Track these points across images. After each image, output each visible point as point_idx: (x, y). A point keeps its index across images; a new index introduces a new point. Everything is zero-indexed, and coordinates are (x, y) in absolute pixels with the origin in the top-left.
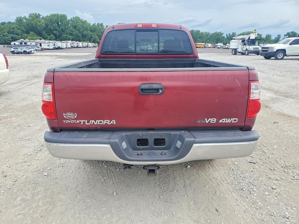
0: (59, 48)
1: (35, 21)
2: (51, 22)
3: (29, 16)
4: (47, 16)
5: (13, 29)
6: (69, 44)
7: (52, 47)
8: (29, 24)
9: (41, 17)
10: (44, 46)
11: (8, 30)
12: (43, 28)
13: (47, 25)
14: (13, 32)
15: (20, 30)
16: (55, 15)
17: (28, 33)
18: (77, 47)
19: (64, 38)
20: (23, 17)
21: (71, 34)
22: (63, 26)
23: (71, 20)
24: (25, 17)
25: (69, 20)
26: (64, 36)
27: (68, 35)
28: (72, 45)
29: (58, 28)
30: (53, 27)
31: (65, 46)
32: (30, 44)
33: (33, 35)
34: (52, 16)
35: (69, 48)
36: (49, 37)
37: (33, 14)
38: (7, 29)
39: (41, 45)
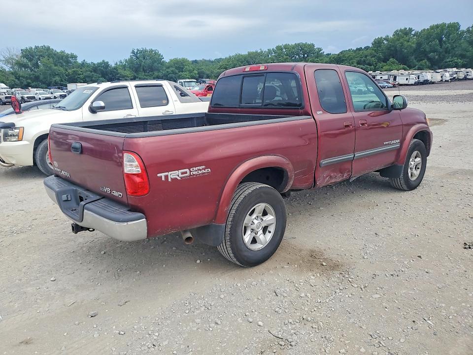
0: (426, 82)
1: (401, 40)
2: (427, 38)
3: (394, 35)
4: (424, 30)
5: (366, 56)
6: (447, 74)
7: (412, 82)
8: (390, 47)
9: (413, 33)
10: (401, 80)
11: (359, 59)
12: (412, 51)
13: (419, 45)
14: (365, 61)
15: (376, 57)
16: (437, 26)
17: (385, 60)
18: (465, 79)
19: (447, 64)
20: (384, 37)
21: (462, 56)
22: (450, 43)
23: (468, 31)
24: (388, 36)
25: (463, 32)
26: (448, 60)
27: (456, 58)
28: (454, 76)
29: (438, 48)
30: (430, 46)
31: (439, 79)
32: (380, 79)
33: (393, 63)
34: (432, 28)
35: (446, 81)
36: (418, 64)
37: (401, 30)
38: (357, 59)
39: (395, 79)
